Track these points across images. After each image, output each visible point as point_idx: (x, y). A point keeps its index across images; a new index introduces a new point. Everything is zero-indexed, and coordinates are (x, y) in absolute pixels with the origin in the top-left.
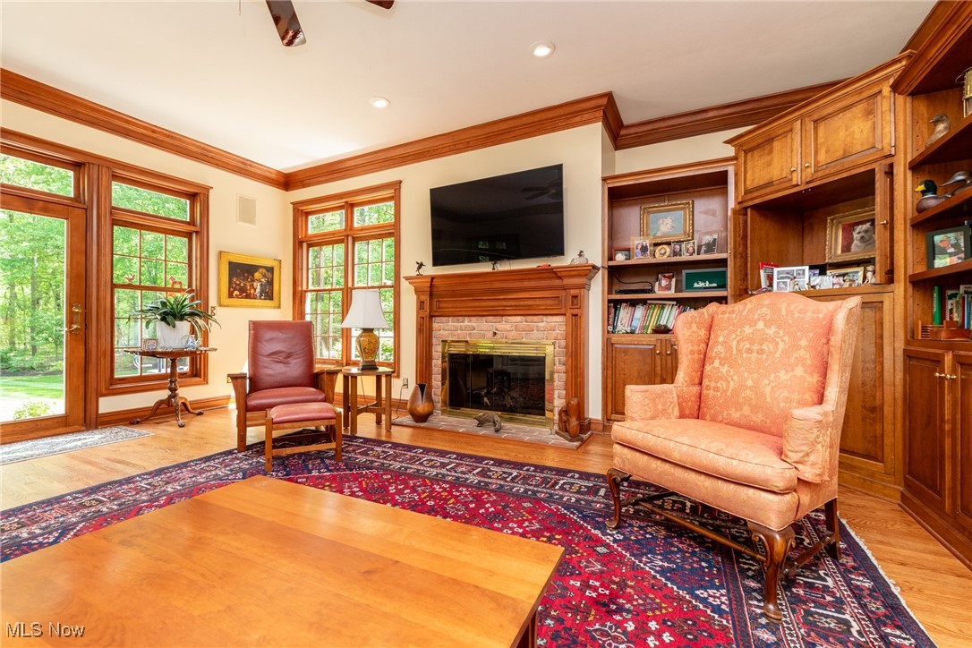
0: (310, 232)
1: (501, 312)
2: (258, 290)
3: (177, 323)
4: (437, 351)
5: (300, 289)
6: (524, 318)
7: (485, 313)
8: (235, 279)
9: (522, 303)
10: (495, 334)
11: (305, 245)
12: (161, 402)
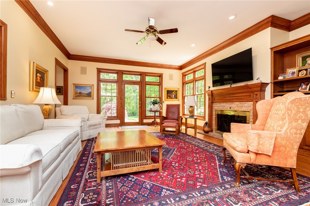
0: (186, 80)
1: (231, 101)
2: (174, 96)
3: (155, 105)
4: (214, 113)
5: (184, 95)
6: (240, 103)
7: (227, 101)
8: (168, 94)
9: (239, 98)
10: (230, 108)
11: (185, 84)
12: (153, 122)
